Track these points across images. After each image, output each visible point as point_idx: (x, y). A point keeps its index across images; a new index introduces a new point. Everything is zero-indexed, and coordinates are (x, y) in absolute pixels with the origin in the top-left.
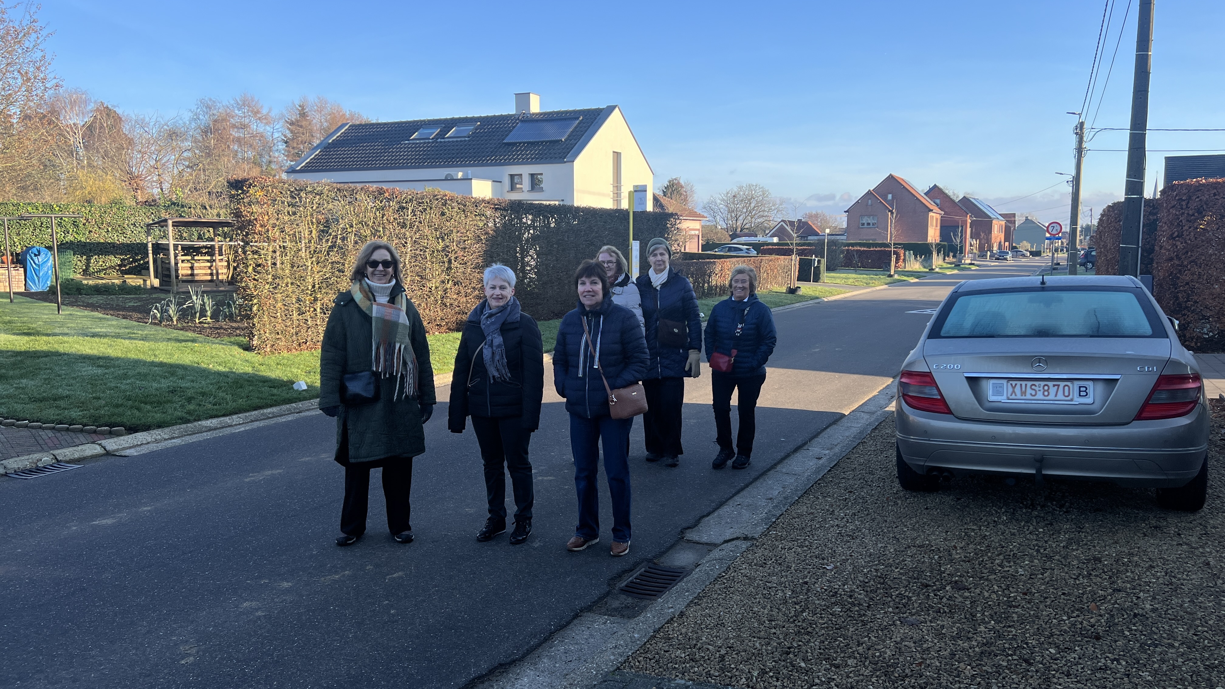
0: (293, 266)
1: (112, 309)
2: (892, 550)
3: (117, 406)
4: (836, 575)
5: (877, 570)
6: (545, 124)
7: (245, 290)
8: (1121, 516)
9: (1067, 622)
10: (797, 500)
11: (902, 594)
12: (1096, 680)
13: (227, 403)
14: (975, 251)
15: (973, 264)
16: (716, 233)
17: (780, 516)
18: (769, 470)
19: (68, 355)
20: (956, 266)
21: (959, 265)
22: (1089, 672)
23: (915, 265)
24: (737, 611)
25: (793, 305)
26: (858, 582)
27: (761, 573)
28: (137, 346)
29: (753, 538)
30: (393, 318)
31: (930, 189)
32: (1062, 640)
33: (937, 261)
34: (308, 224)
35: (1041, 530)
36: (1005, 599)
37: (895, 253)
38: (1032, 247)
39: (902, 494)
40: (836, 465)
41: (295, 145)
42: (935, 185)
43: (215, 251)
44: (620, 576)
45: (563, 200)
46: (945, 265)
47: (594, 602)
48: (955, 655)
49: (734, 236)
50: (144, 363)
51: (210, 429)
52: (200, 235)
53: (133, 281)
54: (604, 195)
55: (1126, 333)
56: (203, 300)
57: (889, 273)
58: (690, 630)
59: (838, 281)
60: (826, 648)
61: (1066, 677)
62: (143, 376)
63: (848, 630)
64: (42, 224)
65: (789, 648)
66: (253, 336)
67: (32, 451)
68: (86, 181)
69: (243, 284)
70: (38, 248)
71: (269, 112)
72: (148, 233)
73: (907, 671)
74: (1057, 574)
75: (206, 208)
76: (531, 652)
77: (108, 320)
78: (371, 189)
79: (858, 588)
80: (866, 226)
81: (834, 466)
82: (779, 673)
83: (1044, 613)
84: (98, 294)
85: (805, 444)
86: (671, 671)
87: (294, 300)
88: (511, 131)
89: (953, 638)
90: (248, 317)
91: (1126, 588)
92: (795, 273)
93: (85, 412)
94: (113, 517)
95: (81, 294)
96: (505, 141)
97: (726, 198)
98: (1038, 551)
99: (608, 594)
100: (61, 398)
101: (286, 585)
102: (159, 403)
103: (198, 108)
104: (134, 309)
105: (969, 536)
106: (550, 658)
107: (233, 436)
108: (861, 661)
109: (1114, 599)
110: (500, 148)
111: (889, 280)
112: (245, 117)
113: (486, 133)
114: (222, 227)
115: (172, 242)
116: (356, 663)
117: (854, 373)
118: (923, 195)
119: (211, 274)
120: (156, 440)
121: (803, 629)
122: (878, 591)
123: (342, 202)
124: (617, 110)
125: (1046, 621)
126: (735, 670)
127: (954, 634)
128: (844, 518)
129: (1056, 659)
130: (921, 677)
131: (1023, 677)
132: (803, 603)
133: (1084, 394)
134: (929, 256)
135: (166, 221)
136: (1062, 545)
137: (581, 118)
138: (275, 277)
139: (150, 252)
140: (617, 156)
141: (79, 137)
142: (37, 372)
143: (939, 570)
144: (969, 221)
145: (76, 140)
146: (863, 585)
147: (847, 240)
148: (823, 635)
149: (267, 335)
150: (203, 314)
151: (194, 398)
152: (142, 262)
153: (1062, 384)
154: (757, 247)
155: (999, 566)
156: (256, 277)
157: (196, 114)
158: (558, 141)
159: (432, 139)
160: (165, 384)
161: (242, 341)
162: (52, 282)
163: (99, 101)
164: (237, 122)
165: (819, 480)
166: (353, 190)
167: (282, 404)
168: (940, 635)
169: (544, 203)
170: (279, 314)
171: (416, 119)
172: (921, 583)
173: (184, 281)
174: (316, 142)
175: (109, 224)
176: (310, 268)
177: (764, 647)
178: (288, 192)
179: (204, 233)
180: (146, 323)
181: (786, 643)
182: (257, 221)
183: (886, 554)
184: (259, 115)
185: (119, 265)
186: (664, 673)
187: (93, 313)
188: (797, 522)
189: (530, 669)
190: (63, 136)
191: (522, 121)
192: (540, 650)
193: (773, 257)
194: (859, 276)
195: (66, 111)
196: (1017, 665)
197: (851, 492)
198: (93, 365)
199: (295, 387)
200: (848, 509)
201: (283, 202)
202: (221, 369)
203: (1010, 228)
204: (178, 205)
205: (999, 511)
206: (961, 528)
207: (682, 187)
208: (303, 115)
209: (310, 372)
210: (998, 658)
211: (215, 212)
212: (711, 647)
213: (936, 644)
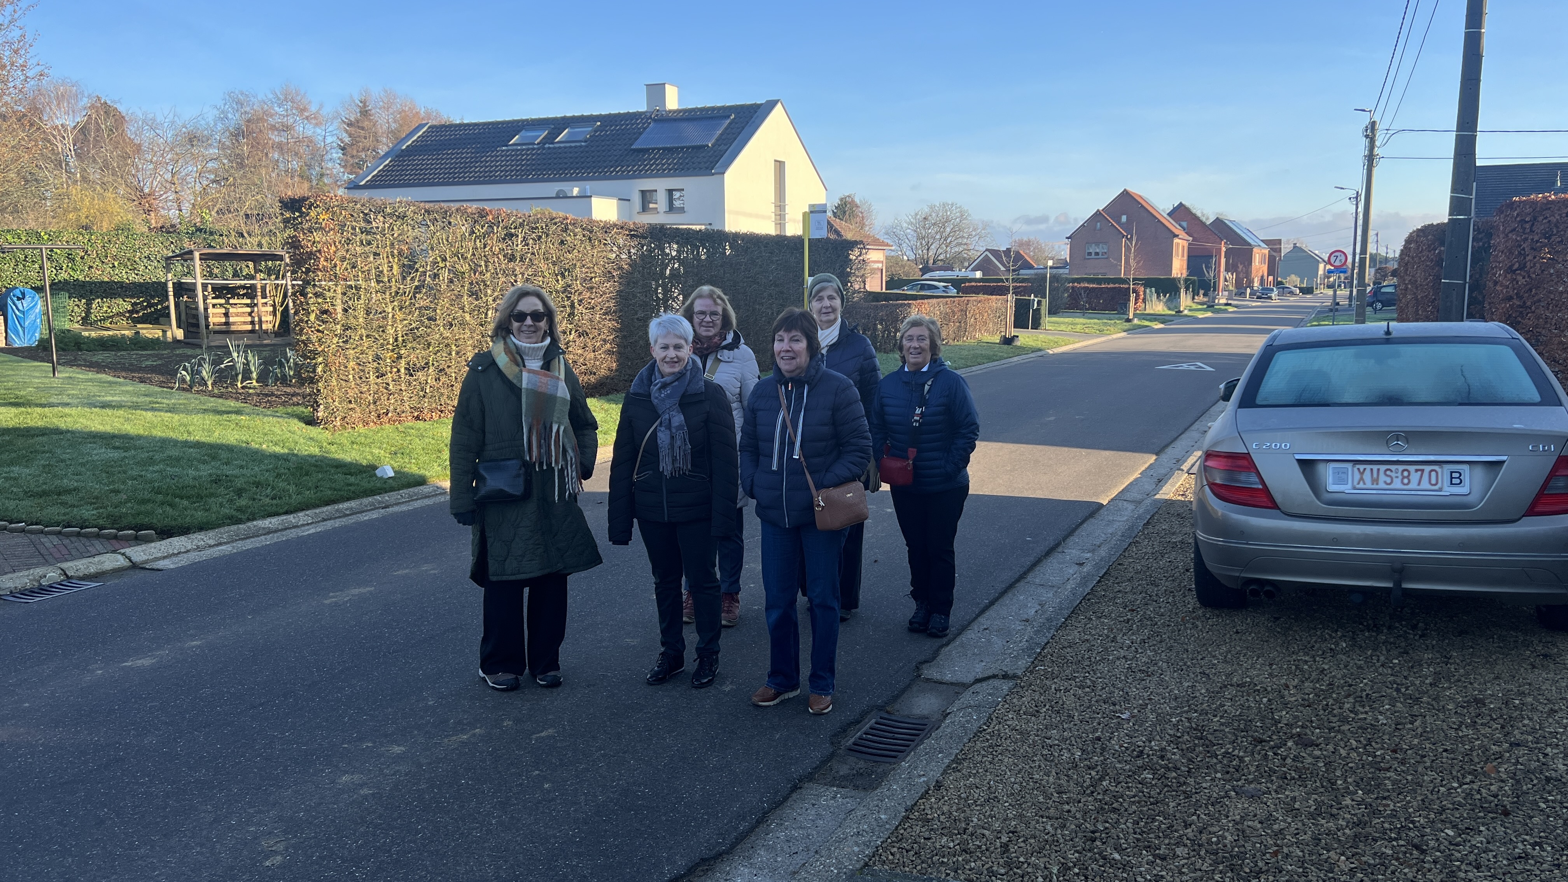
0: (368, 313)
1: (124, 369)
2: (1203, 691)
3: (144, 502)
4: (1136, 727)
5: (1189, 720)
6: (684, 125)
7: (306, 345)
8: (1496, 640)
9: (1459, 790)
10: (1064, 623)
11: (1229, 753)
12: (1517, 874)
13: (290, 496)
14: (1231, 288)
15: (1230, 305)
16: (903, 266)
17: (1046, 644)
18: (1018, 580)
19: (73, 432)
20: (1209, 307)
21: (1213, 306)
22: (1505, 862)
23: (1158, 307)
24: (1013, 780)
25: (1011, 360)
26: (1168, 737)
27: (1033, 725)
28: (163, 420)
29: (1015, 677)
30: (549, 390)
31: (1174, 208)
32: (1458, 816)
33: (1185, 301)
34: (388, 257)
35: (1397, 661)
36: (1370, 759)
37: (1134, 291)
38: (1302, 282)
39: (1200, 612)
40: (1106, 573)
41: (355, 153)
42: (1181, 203)
43: (256, 292)
44: (845, 731)
45: (710, 224)
46: (1194, 306)
47: (816, 768)
48: (1320, 840)
49: (925, 270)
50: (175, 443)
51: (269, 532)
52: (235, 271)
53: (150, 332)
54: (763, 217)
55: (1506, 401)
56: (246, 358)
57: (1126, 317)
58: (954, 808)
59: (1063, 327)
60: (1144, 832)
61: (1475, 870)
62: (175, 461)
63: (1168, 806)
64: (26, 257)
65: (1093, 832)
66: (318, 406)
67: (32, 564)
68: (82, 200)
69: (304, 338)
70: (22, 289)
71: (320, 109)
72: (167, 268)
73: (1260, 864)
74: (1431, 723)
75: (243, 236)
76: (742, 840)
77: (120, 384)
78: (470, 210)
79: (1169, 746)
80: (1093, 256)
81: (1104, 575)
82: (1087, 869)
83: (1426, 777)
84: (103, 350)
85: (1058, 545)
86: (939, 867)
87: (370, 357)
88: (641, 134)
89: (1312, 816)
90: (312, 381)
91: (1527, 742)
92: (1010, 318)
93: (101, 511)
94: (152, 656)
95: (81, 350)
96: (633, 147)
97: (914, 221)
98: (1398, 690)
99: (832, 755)
100: (68, 491)
101: (397, 749)
102: (198, 496)
103: (225, 104)
104: (153, 370)
105: (1302, 670)
106: (770, 849)
107: (301, 541)
108: (1194, 850)
109: (1514, 756)
110: (627, 155)
111: (1127, 325)
112: (287, 116)
113: (607, 136)
114: (266, 261)
115: (200, 281)
116: (506, 861)
117: (1105, 449)
118: (1165, 216)
119: (252, 323)
120: (198, 547)
121: (1106, 804)
122: (1197, 749)
123: (432, 228)
124: (779, 105)
125: (1430, 789)
126: (1026, 866)
127: (1312, 810)
128: (1130, 647)
129: (1457, 845)
130: (1280, 872)
131: (1418, 870)
132: (1099, 768)
133: (1458, 481)
134: (1175, 294)
135: (191, 252)
136: (1427, 681)
137: (733, 117)
138: (346, 328)
139: (171, 293)
140: (780, 166)
141: (69, 142)
142: (32, 456)
143: (1273, 718)
144: (1224, 249)
145: (66, 146)
146: (1175, 740)
147: (1069, 274)
148: (1135, 812)
149: (336, 403)
150: (247, 375)
151: (245, 490)
152: (159, 307)
153: (1427, 468)
154: (956, 283)
155: (1351, 711)
156: (321, 328)
157: (223, 112)
158: (704, 146)
159: (538, 144)
160: (205, 471)
161: (303, 412)
162: (41, 334)
163: (94, 95)
164: (278, 123)
165: (1088, 594)
166: (446, 212)
167: (362, 497)
168: (1291, 810)
169: (693, 227)
170: (351, 377)
171: (515, 118)
172: (1252, 736)
173: (216, 332)
174: (382, 150)
175: (115, 257)
176: (390, 315)
177: (1059, 831)
178: (361, 215)
179: (241, 269)
180: (172, 388)
181: (1088, 826)
182: (320, 254)
183: (1196, 697)
184: (306, 114)
185: (129, 312)
186: (930, 870)
187: (100, 376)
188: (1069, 652)
189: (743, 866)
190: (49, 141)
191: (655, 120)
192: (753, 838)
193: (981, 297)
194: (1088, 321)
195: (51, 109)
196: (1405, 853)
197: (1133, 610)
198: (107, 446)
199: (378, 473)
200: (1133, 634)
201: (354, 228)
202: (278, 449)
203: (1275, 258)
204: (205, 232)
205: (1334, 635)
206: (1288, 658)
207: (857, 207)
208: (365, 113)
209: (395, 453)
210: (1379, 843)
211: (255, 240)
212: (987, 832)
213: (1290, 824)
